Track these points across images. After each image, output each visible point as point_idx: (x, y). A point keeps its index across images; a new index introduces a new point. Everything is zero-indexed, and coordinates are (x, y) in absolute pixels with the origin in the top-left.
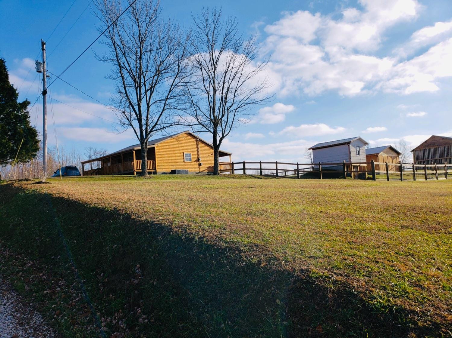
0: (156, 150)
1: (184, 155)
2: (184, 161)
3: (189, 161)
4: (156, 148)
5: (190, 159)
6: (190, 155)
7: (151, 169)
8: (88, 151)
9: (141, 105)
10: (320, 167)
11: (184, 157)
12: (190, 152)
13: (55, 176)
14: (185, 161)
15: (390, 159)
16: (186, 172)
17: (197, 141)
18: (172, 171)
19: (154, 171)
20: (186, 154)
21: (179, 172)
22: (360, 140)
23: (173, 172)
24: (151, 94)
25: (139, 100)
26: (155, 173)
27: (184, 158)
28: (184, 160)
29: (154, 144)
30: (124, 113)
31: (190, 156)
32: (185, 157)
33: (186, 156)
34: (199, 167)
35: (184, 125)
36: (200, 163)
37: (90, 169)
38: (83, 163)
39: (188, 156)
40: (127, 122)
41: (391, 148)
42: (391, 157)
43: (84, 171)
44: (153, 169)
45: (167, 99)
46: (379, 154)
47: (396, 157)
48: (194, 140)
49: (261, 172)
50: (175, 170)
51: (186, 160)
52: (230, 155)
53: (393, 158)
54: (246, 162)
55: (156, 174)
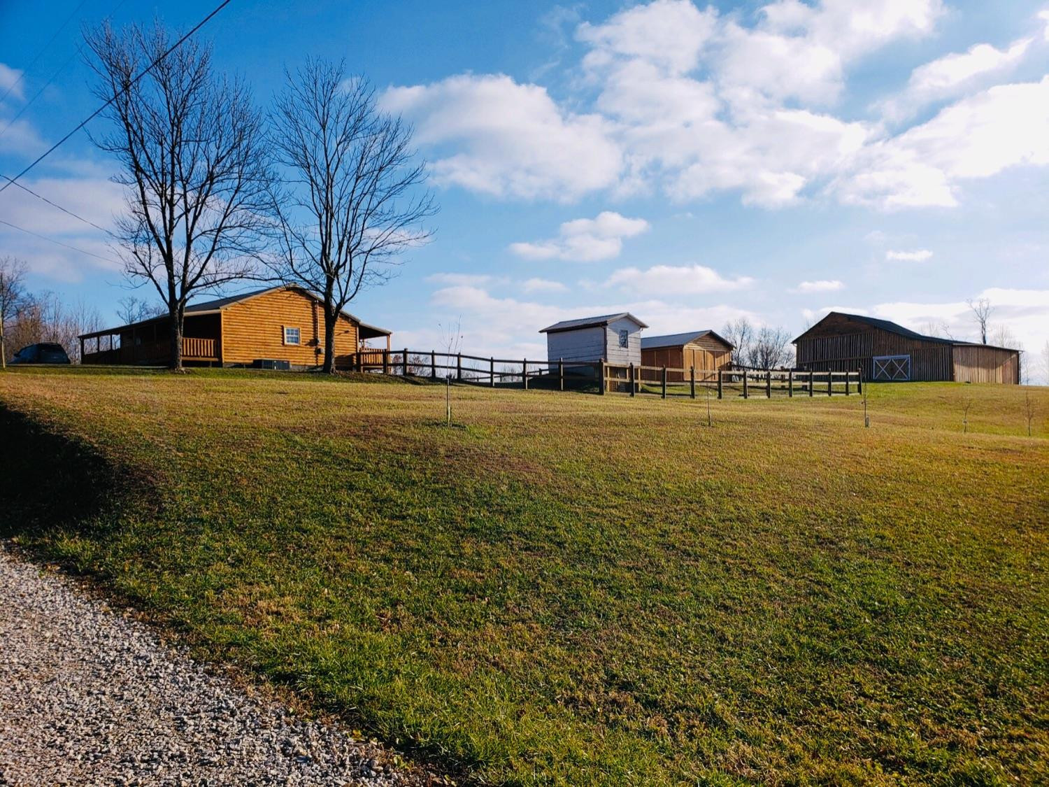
0: (222, 320)
1: (283, 332)
2: (283, 344)
3: (294, 344)
4: (222, 316)
5: (297, 340)
6: (297, 332)
7: (211, 357)
8: (127, 306)
9: (173, 238)
10: (560, 367)
11: (283, 335)
12: (298, 326)
13: (16, 362)
14: (286, 343)
15: (710, 356)
16: (284, 365)
17: (313, 304)
18: (254, 361)
19: (216, 360)
20: (288, 330)
21: (269, 364)
22: (629, 318)
23: (257, 364)
24: (195, 218)
25: (170, 229)
26: (219, 364)
27: (283, 338)
28: (283, 341)
29: (219, 308)
30: (135, 253)
31: (296, 334)
32: (286, 336)
33: (288, 334)
34: (317, 357)
35: (253, 279)
36: (319, 347)
37: (95, 351)
38: (83, 338)
39: (292, 334)
40: (141, 269)
41: (712, 335)
42: (712, 353)
43: (86, 353)
44: (214, 357)
45: (219, 230)
46: (683, 346)
47: (723, 353)
48: (308, 303)
49: (434, 372)
50: (260, 361)
51: (288, 341)
52: (388, 335)
53: (716, 355)
54: (408, 350)
55: (222, 366)
